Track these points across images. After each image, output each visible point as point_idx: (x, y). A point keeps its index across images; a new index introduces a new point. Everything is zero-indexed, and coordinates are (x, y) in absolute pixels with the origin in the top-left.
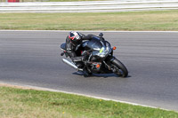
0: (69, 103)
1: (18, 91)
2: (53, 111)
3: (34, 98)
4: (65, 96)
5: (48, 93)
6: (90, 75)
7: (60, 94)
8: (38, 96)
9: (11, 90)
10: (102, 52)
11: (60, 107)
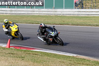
6: (49, 44)
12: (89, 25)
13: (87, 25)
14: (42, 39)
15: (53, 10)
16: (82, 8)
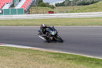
0: (75, 59)
1: (53, 53)
2: (68, 62)
3: (59, 56)
4: (73, 56)
5: (65, 54)
7: (71, 55)
8: (61, 56)
9: (49, 53)
10: (53, 33)
11: (71, 61)
12: (36, 25)
13: (35, 25)
14: (43, 38)
15: (10, 16)
16: (29, 14)
